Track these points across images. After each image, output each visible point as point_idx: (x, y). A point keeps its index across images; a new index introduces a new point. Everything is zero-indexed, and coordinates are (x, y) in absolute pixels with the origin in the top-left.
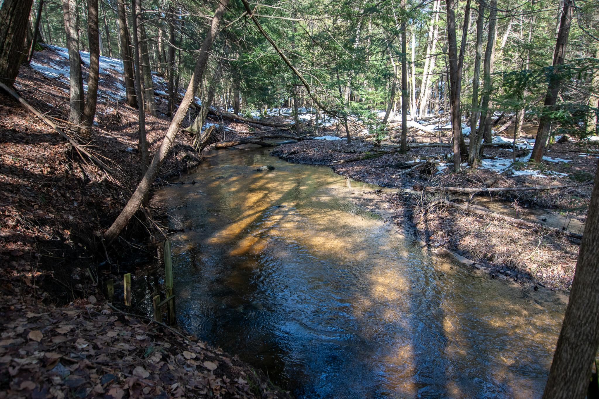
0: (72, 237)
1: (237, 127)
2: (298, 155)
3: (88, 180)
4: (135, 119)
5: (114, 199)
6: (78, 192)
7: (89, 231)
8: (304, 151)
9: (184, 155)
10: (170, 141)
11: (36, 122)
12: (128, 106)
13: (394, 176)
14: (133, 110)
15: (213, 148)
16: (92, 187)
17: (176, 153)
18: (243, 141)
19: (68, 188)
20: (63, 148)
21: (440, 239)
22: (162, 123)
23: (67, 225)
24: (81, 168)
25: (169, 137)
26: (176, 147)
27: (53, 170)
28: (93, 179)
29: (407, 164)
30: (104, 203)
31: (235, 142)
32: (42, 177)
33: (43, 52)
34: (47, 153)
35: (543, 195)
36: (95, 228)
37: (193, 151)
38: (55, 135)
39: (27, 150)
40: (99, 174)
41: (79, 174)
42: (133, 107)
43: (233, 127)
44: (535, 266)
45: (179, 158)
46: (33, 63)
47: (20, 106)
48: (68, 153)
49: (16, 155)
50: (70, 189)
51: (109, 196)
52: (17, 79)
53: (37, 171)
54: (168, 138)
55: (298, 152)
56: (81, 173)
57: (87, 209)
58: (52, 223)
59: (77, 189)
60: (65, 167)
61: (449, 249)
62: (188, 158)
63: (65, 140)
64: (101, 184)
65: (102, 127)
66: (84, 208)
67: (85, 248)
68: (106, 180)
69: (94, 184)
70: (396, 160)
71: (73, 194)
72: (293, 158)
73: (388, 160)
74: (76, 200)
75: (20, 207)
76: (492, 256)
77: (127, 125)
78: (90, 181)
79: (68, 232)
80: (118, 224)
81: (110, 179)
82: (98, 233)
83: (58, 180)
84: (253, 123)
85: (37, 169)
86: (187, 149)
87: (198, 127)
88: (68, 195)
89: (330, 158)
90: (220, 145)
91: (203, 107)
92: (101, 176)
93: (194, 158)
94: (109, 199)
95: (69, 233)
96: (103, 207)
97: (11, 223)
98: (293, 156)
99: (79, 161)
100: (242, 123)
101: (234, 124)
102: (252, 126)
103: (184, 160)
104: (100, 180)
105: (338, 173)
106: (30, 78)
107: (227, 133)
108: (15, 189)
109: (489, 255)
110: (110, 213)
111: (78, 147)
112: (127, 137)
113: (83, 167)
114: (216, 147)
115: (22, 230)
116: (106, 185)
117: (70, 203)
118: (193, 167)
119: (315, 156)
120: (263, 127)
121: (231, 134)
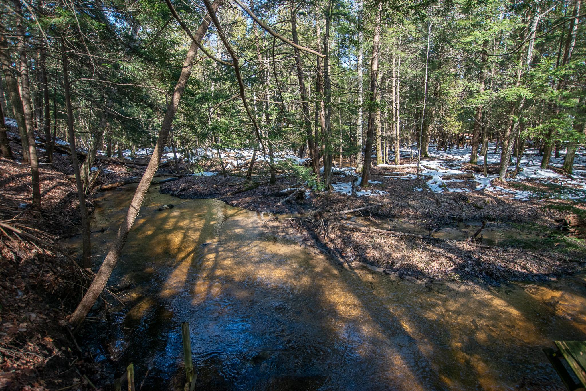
0: (55, 343)
1: (115, 169)
2: (188, 191)
3: (20, 259)
4: (16, 172)
5: (55, 273)
6: (17, 278)
8: (192, 188)
9: (79, 202)
10: (137, 210)
12: (4, 159)
13: (279, 204)
14: (11, 162)
15: (98, 190)
16: (26, 266)
17: (71, 202)
18: (128, 182)
21: (350, 254)
22: (46, 172)
24: (8, 246)
25: (136, 206)
26: (69, 196)
28: (24, 257)
29: (282, 193)
30: (46, 281)
31: (120, 183)
35: (384, 208)
36: (58, 317)
40: (28, 249)
42: (9, 159)
43: (111, 169)
44: (422, 265)
45: (74, 206)
50: (7, 277)
51: (47, 272)
54: (135, 208)
55: (188, 189)
56: (11, 253)
57: (36, 296)
59: (15, 274)
61: (360, 261)
64: (34, 259)
66: (33, 296)
67: (69, 349)
68: (37, 254)
69: (26, 261)
70: (271, 189)
71: (12, 281)
72: (184, 195)
73: (264, 190)
74: (19, 288)
76: (393, 262)
77: (8, 178)
78: (22, 259)
79: (49, 339)
80: (84, 307)
81: (41, 251)
82: (63, 322)
84: (130, 164)
87: (86, 173)
88: (8, 284)
89: (216, 192)
90: (105, 187)
91: (90, 154)
92: (30, 249)
93: (89, 204)
94: (49, 275)
95: (51, 340)
96: (46, 286)
98: (184, 193)
99: (3, 238)
100: (119, 164)
101: (112, 166)
102: (129, 167)
103: (79, 208)
104: (31, 255)
105: (232, 205)
107: (107, 175)
109: (390, 262)
110: (55, 291)
111: (1, 223)
112: (12, 192)
113: (8, 244)
114: (101, 189)
115: (15, 365)
116: (39, 259)
117: (14, 294)
119: (204, 191)
120: (138, 167)
121: (111, 176)
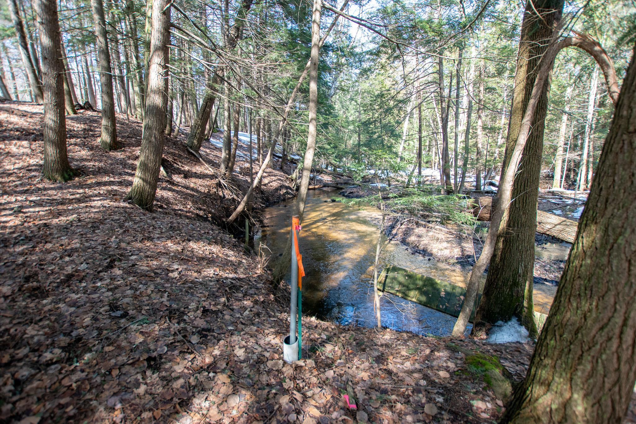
0: (212, 217)
1: (324, 177)
2: (354, 194)
3: (224, 197)
6: (219, 202)
7: (220, 218)
9: (285, 191)
11: (206, 169)
16: (226, 201)
17: (280, 190)
18: (326, 185)
19: (215, 199)
20: (214, 181)
23: (210, 212)
24: (222, 191)
26: (281, 186)
27: (209, 190)
30: (229, 207)
31: (320, 186)
32: (204, 193)
33: (217, 134)
34: (208, 183)
36: (223, 217)
37: (291, 189)
38: (213, 175)
39: (200, 181)
41: (221, 194)
43: (322, 177)
45: (281, 193)
46: (211, 139)
47: (200, 162)
48: (217, 184)
49: (195, 183)
52: (201, 148)
53: (203, 191)
55: (354, 192)
58: (204, 210)
59: (219, 200)
60: (215, 190)
62: (287, 193)
63: (216, 178)
65: (241, 174)
66: (220, 208)
68: (233, 198)
69: (227, 199)
71: (217, 202)
72: (350, 195)
75: (193, 202)
79: (210, 215)
80: (233, 216)
82: (224, 220)
83: (211, 195)
84: (337, 174)
85: (202, 190)
86: (287, 188)
87: (297, 176)
90: (310, 187)
93: (291, 193)
96: (229, 209)
97: (189, 207)
99: (222, 188)
100: (328, 174)
101: (322, 175)
102: (334, 176)
103: (284, 194)
104: (230, 197)
106: (209, 148)
107: (317, 180)
108: (193, 196)
110: (231, 212)
111: (222, 181)
115: (192, 210)
117: (214, 205)
118: (289, 198)
120: (341, 177)
121: (320, 181)
